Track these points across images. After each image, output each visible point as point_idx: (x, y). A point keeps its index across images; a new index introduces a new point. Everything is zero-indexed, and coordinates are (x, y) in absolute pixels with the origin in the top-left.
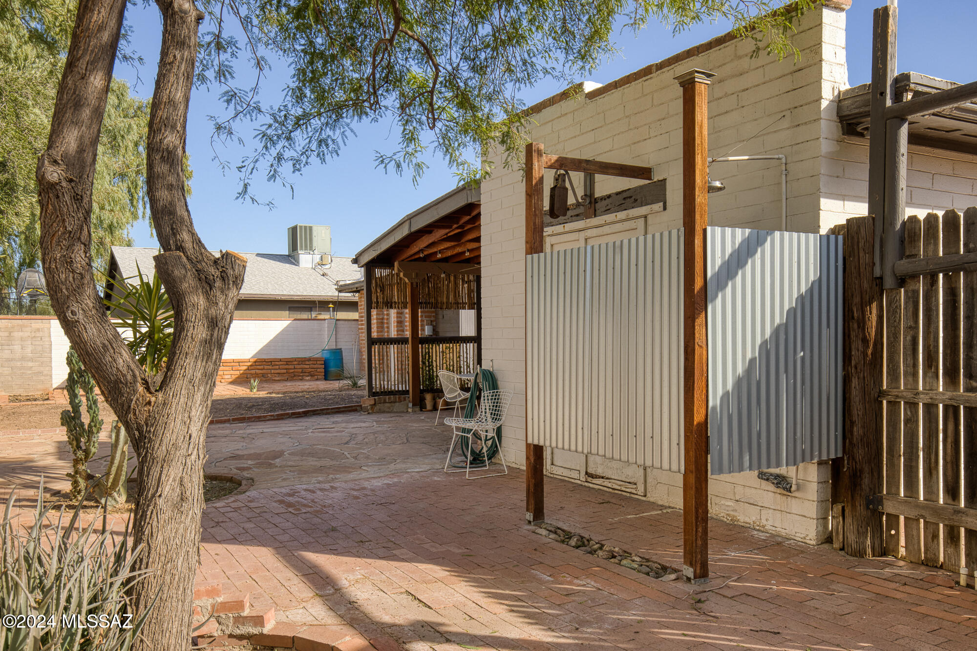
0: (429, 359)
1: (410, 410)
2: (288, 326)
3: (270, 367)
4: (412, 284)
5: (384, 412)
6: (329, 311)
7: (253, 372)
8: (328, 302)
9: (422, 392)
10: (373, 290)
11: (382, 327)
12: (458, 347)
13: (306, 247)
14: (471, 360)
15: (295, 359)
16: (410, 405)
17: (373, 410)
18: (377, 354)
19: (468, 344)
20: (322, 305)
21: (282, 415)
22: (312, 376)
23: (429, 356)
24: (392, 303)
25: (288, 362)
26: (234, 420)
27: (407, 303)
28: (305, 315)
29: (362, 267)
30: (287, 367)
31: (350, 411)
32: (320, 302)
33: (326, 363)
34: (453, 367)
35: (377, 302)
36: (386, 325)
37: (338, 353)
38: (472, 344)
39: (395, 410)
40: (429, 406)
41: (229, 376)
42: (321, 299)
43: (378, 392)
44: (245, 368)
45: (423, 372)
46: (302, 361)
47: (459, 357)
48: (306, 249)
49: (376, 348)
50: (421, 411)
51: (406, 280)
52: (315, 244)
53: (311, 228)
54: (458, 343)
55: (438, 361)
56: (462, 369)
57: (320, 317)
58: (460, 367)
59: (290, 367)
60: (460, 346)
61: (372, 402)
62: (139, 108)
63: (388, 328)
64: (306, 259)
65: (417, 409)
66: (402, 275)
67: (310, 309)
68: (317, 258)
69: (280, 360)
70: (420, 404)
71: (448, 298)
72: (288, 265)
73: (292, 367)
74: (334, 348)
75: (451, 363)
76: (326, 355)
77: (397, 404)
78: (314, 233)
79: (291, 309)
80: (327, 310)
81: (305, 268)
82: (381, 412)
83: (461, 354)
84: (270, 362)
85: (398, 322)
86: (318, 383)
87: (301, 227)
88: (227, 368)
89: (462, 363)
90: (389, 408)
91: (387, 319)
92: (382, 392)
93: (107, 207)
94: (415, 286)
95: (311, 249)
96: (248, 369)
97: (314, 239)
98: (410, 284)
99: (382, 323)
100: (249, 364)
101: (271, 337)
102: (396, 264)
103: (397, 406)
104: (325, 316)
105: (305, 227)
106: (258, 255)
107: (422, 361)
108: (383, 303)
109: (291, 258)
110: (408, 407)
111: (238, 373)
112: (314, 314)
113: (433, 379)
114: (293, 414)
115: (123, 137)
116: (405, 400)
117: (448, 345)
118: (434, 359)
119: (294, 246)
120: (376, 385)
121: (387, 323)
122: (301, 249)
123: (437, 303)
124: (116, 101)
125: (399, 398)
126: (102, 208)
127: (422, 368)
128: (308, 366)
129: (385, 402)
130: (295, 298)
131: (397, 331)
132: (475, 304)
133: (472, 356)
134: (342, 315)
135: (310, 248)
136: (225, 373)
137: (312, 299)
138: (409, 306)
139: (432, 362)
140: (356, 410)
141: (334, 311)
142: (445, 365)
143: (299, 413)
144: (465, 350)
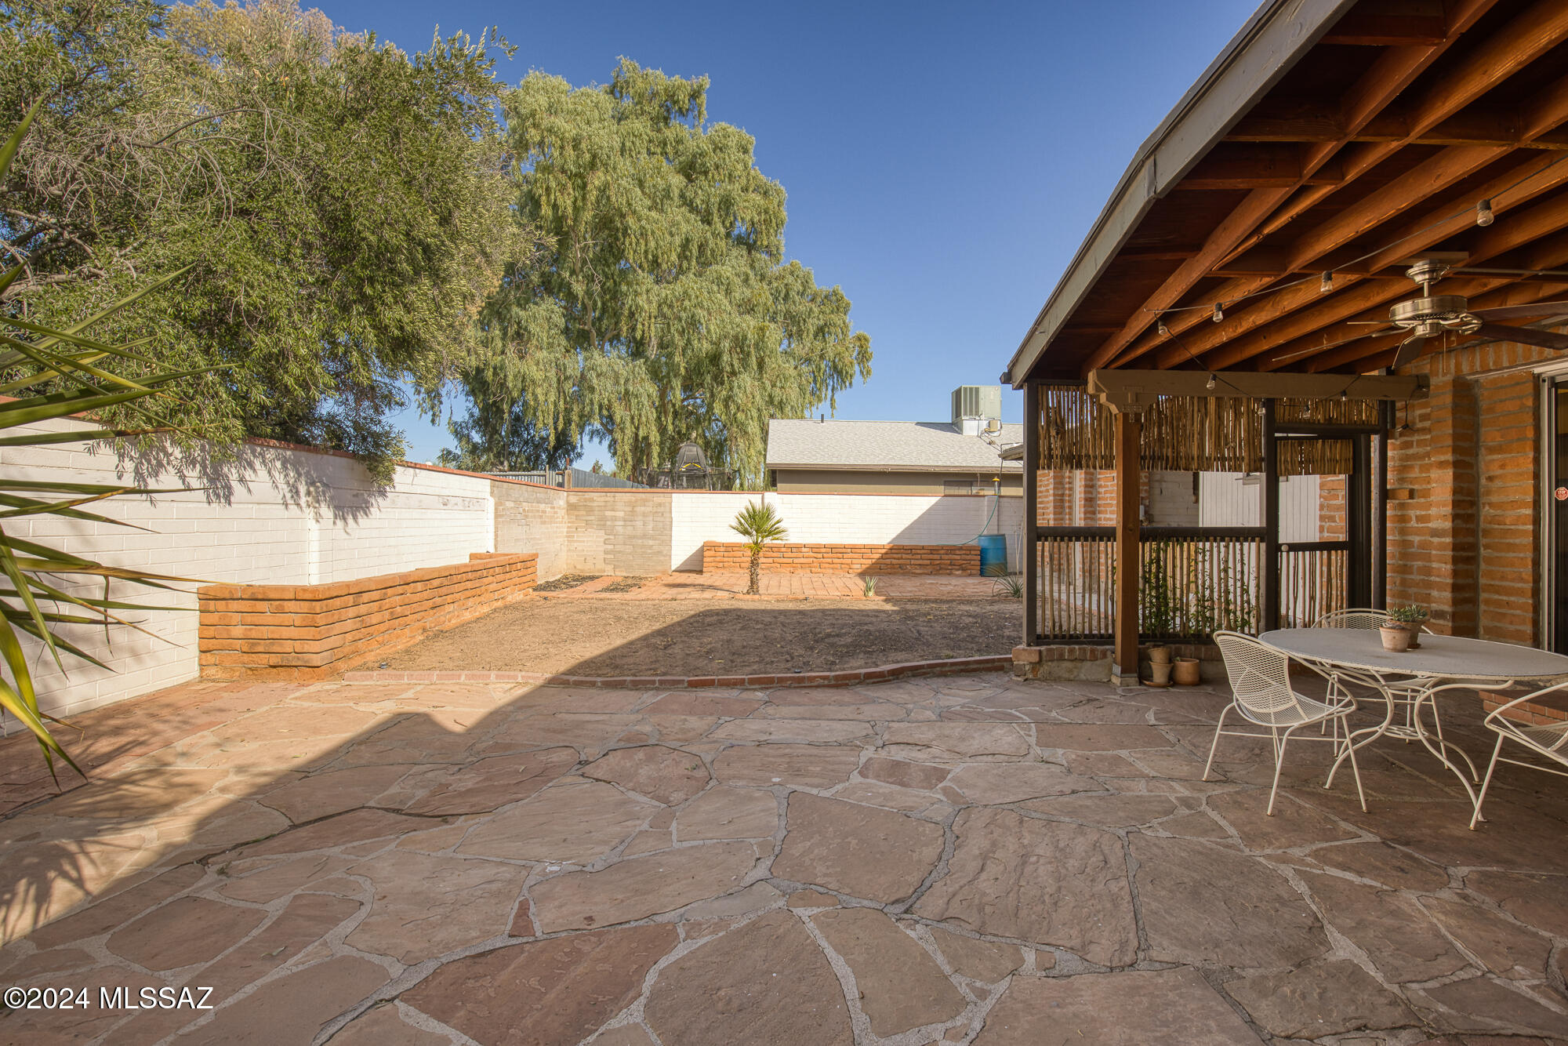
0: (1158, 572)
1: (1116, 680)
2: (936, 504)
3: (909, 556)
4: (1126, 416)
5: (1058, 680)
6: (994, 486)
7: (888, 561)
8: (992, 475)
9: (1143, 638)
10: (1042, 432)
11: (1062, 507)
12: (1223, 549)
13: (971, 411)
14: (1252, 577)
15: (943, 547)
16: (1117, 669)
17: (1035, 675)
18: (1047, 559)
19: (1246, 545)
20: (985, 478)
21: (845, 677)
22: (964, 570)
23: (1158, 567)
24: (1080, 457)
25: (933, 550)
26: (752, 681)
27: (1112, 457)
28: (964, 491)
29: (1020, 387)
30: (931, 556)
31: (989, 670)
32: (982, 475)
33: (983, 553)
34: (1212, 592)
35: (1051, 457)
36: (1067, 504)
37: (1000, 540)
38: (1253, 545)
39: (1082, 676)
40: (1159, 674)
41: (858, 566)
42: (984, 471)
43: (1047, 637)
44: (878, 556)
45: (1144, 599)
46: (951, 550)
47: (1226, 571)
48: (971, 414)
49: (1044, 548)
50: (1141, 683)
51: (1114, 409)
52: (981, 408)
53: (977, 390)
54: (1223, 540)
55: (1178, 577)
56: (1231, 597)
57: (982, 493)
58: (1227, 592)
59: (935, 557)
60: (1227, 547)
61: (1035, 658)
62: (826, 297)
63: (1070, 507)
64: (971, 426)
65: (1133, 679)
66: (1103, 397)
67: (971, 484)
68: (984, 424)
69: (923, 548)
70: (1138, 669)
71: (1201, 447)
72: (949, 434)
73: (938, 557)
74: (996, 533)
75: (1207, 583)
76: (985, 543)
77: (1089, 664)
78: (981, 395)
79: (947, 483)
80: (992, 484)
81: (971, 437)
82: (1053, 679)
83: (1231, 564)
84: (910, 550)
85: (1086, 500)
86: (970, 581)
87: (965, 389)
88: (856, 556)
89: (1231, 582)
90: (1070, 671)
91: (1070, 495)
92: (1055, 636)
93: (778, 384)
94: (1131, 420)
95: (977, 413)
96: (882, 558)
97: (981, 402)
98: (1120, 417)
99: (1062, 501)
100: (883, 551)
101: (915, 518)
102: (1092, 376)
103: (1088, 671)
104: (989, 492)
105: (971, 389)
106: (918, 424)
107: (1144, 577)
108: (1062, 457)
109: (954, 426)
110: (1110, 672)
111: (869, 562)
112: (975, 490)
113: (1167, 614)
114: (869, 676)
115: (804, 320)
116: (1104, 656)
117: (1201, 545)
118: (1169, 573)
119: (957, 413)
120: (1044, 620)
121: (1070, 501)
122: (965, 414)
123: (1177, 458)
124: (801, 288)
125: (1092, 651)
126: (774, 386)
127: (1144, 591)
128: (958, 557)
129: (1061, 658)
130: (952, 470)
131: (1085, 513)
132: (1262, 460)
133: (1253, 568)
134: (1006, 491)
135: (975, 412)
136: (854, 561)
137: (972, 471)
138: (1118, 462)
139: (1165, 579)
140: (1001, 669)
141: (999, 486)
142: (1193, 586)
143: (881, 675)
144: (1238, 557)
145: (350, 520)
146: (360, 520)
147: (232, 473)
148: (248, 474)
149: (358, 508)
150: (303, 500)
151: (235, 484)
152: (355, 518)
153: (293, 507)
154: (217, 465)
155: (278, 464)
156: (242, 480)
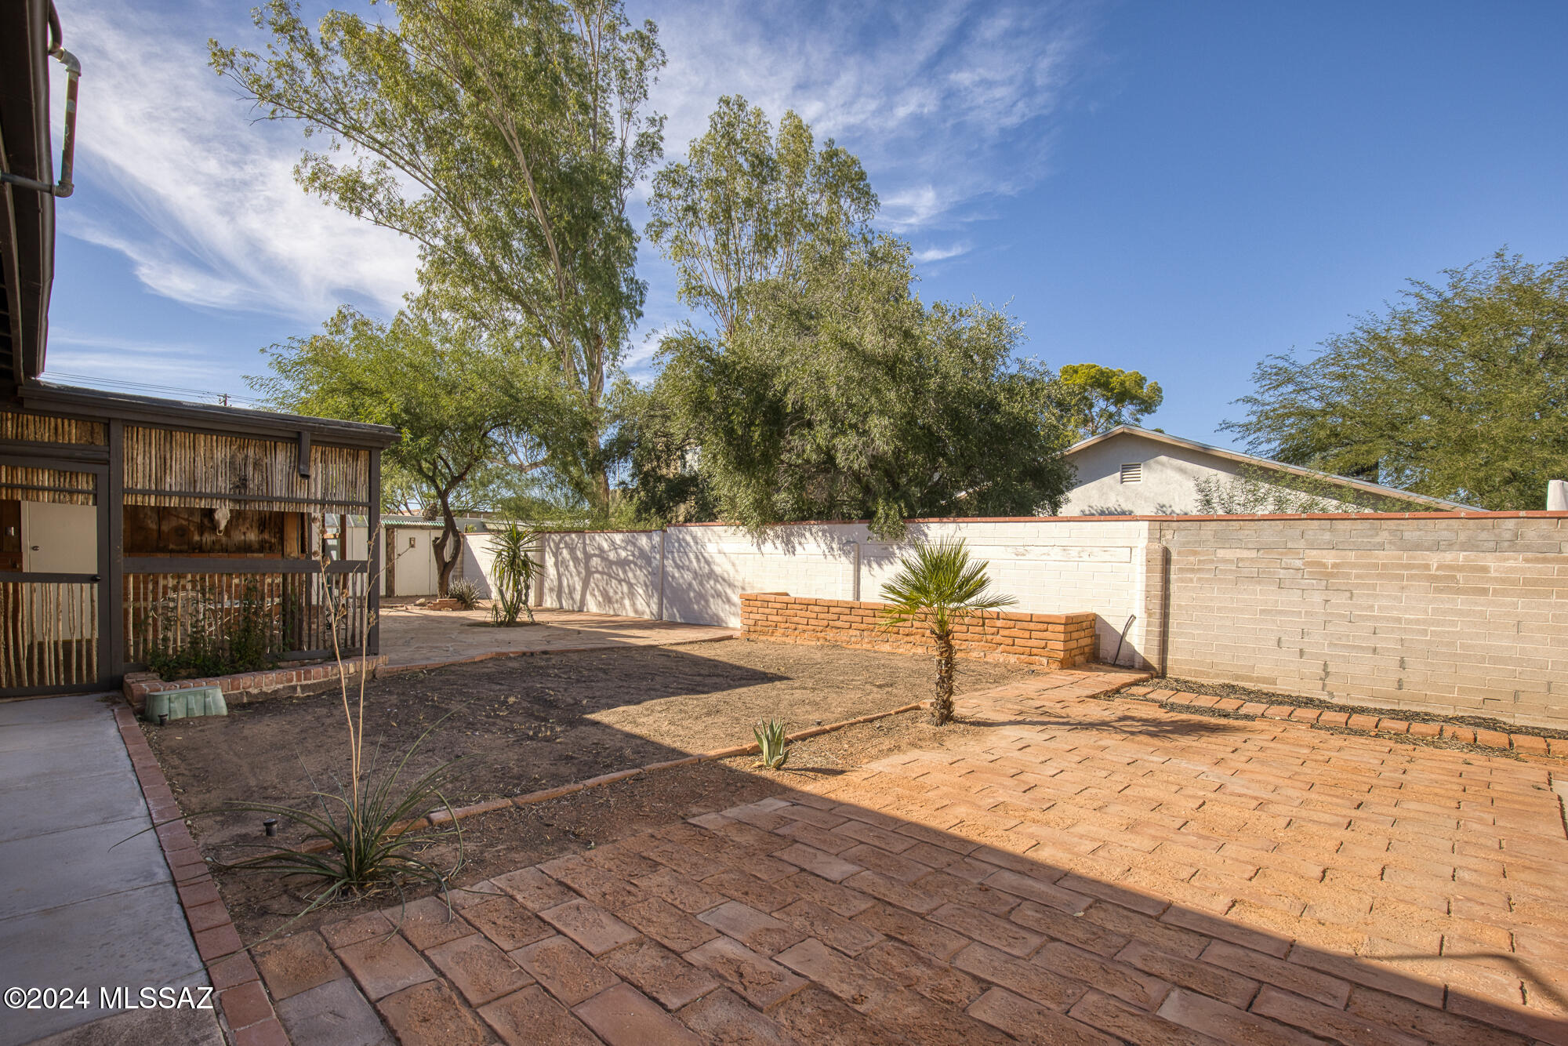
145: (875, 565)
146: (885, 567)
147: (795, 540)
148: (803, 540)
149: (883, 558)
150: (836, 553)
151: (797, 545)
152: (880, 565)
153: (830, 557)
154: (788, 536)
155: (820, 534)
156: (800, 543)
